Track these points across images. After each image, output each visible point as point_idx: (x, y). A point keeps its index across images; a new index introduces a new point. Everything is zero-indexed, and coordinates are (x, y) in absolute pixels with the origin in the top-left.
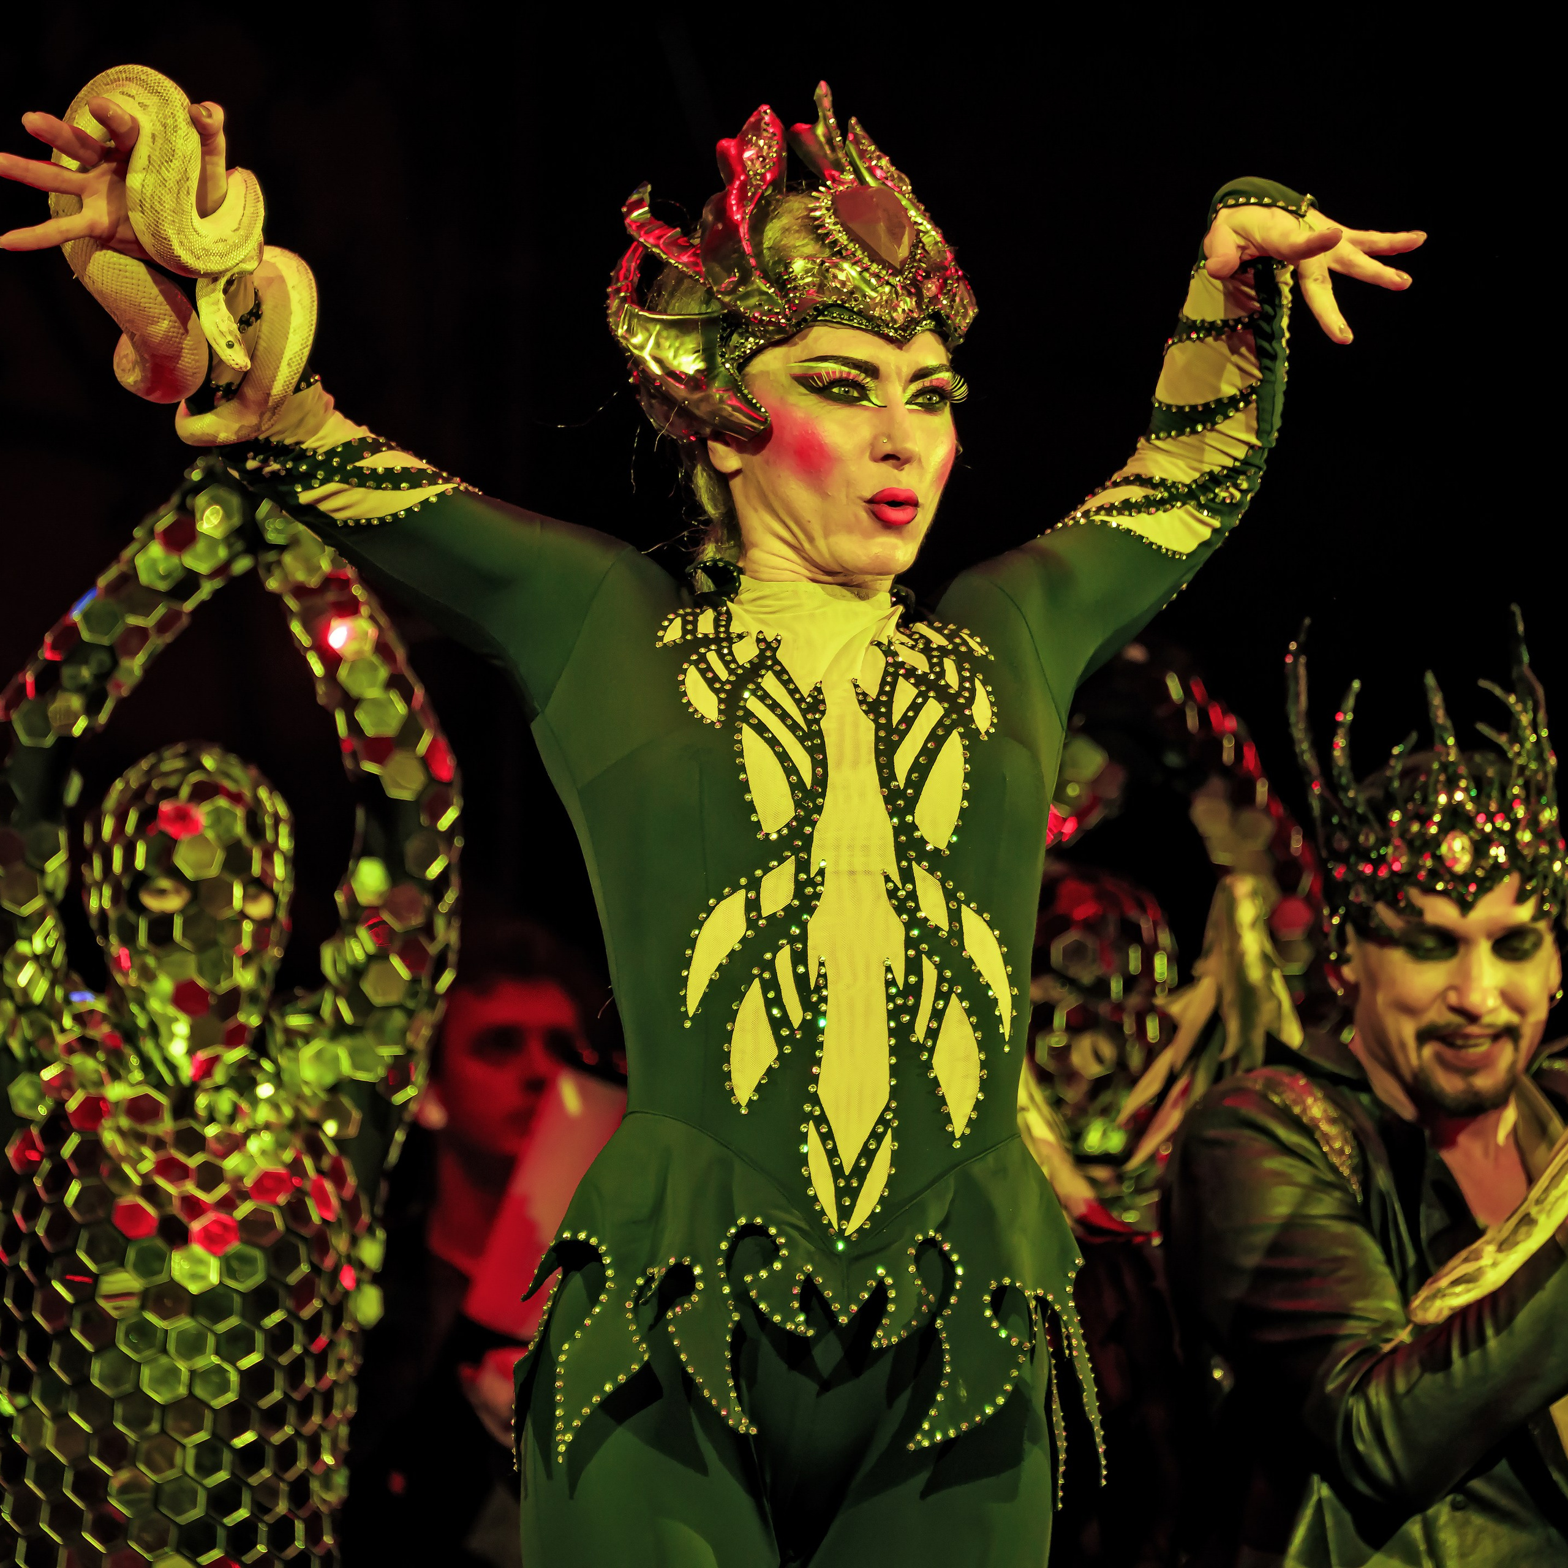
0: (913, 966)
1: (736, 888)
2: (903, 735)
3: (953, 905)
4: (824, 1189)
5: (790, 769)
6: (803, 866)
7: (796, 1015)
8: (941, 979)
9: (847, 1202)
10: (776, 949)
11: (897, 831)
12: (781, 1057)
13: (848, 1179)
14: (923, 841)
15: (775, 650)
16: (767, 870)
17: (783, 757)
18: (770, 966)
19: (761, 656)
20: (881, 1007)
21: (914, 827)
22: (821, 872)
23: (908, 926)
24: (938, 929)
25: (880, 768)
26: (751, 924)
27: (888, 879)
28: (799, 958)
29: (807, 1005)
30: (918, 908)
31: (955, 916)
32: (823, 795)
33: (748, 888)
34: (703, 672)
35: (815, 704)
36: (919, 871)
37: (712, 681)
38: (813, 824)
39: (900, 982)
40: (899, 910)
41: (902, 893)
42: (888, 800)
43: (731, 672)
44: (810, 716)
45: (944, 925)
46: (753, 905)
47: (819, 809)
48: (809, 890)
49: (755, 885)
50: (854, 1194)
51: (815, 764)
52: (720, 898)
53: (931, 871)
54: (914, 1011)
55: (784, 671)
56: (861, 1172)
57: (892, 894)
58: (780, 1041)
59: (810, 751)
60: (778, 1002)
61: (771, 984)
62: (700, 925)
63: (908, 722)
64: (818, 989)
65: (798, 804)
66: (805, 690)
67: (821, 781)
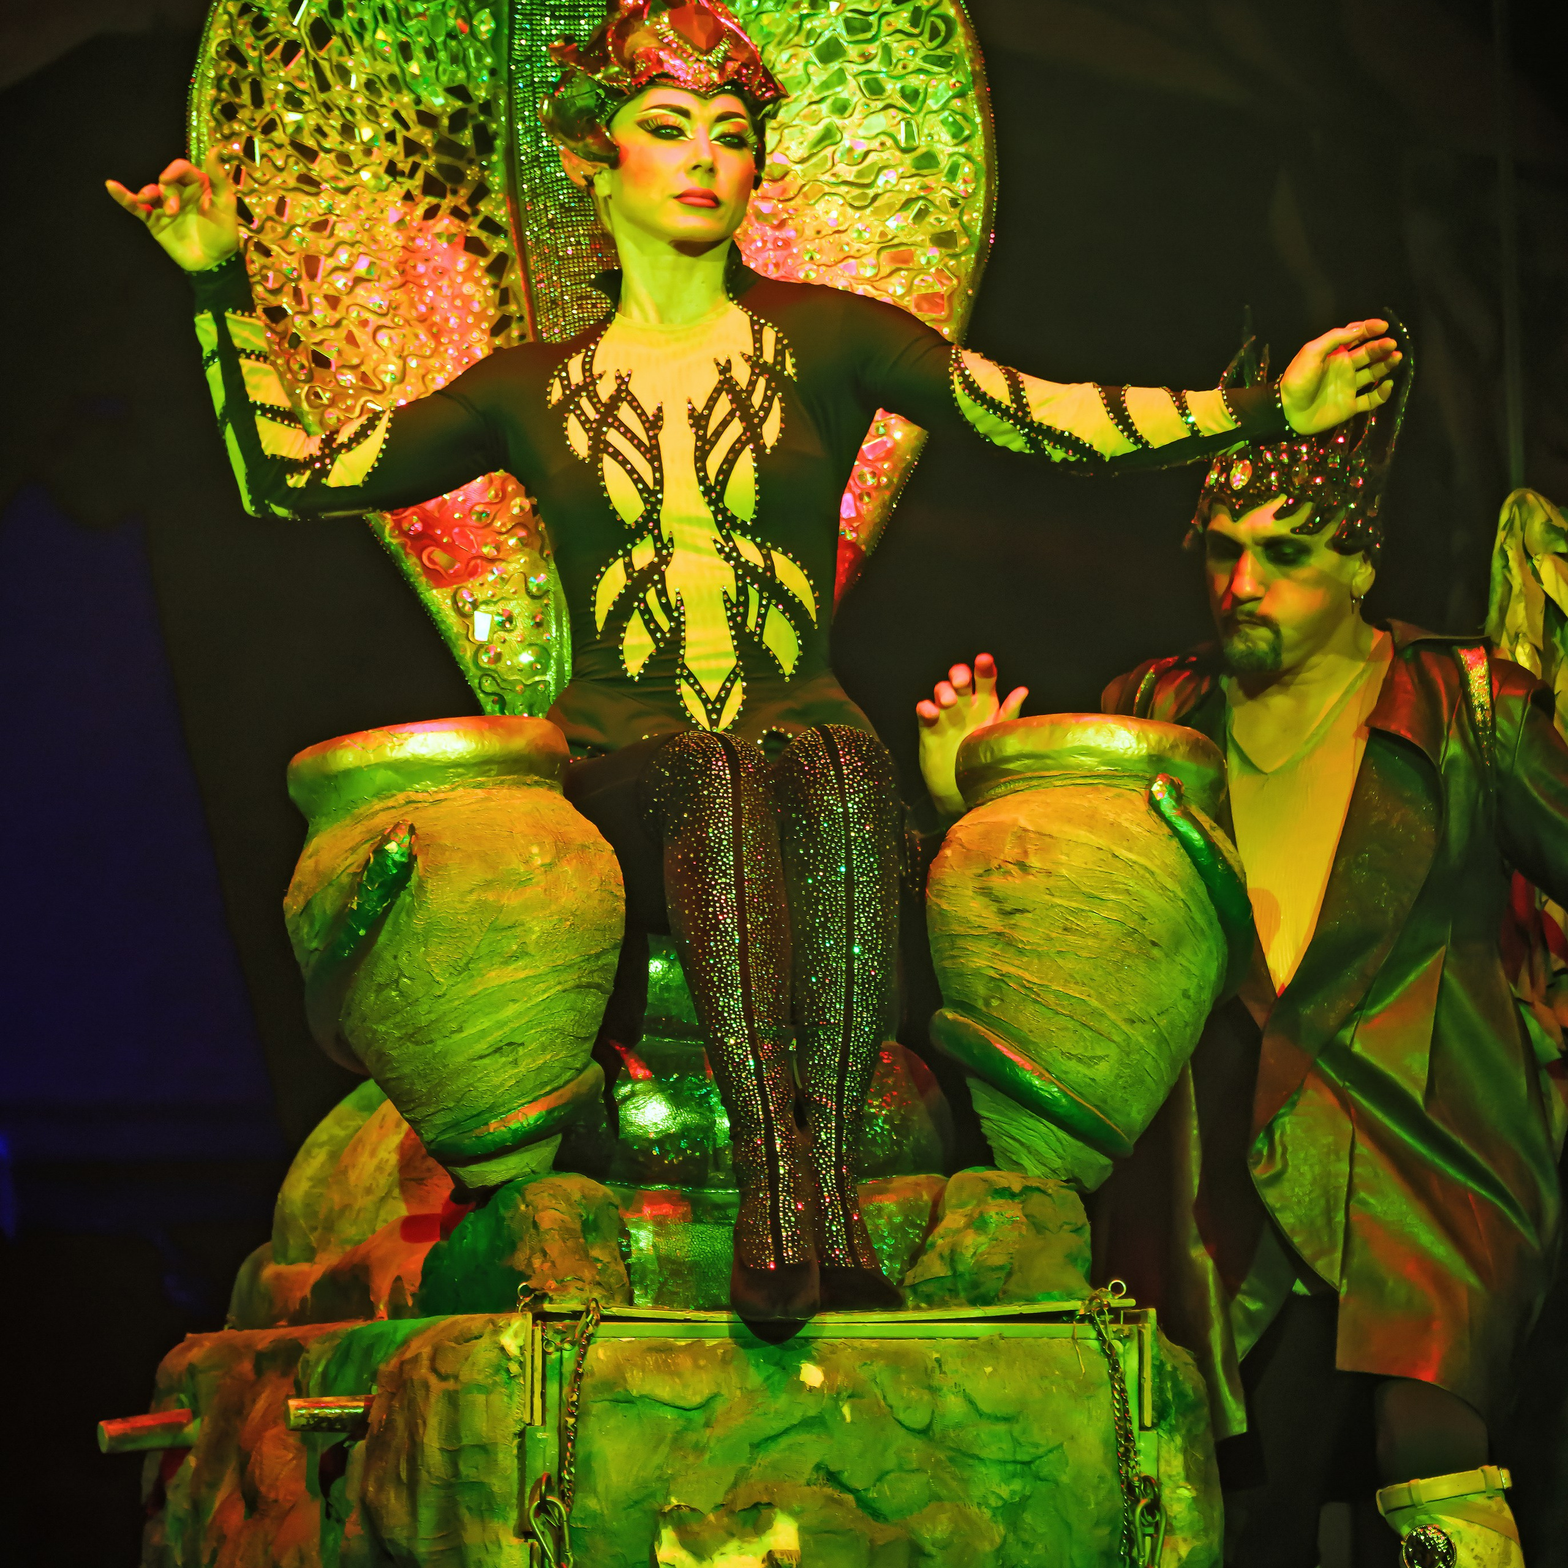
0: (742, 591)
1: (616, 557)
2: (713, 444)
3: (765, 551)
4: (697, 711)
5: (638, 480)
6: (658, 538)
7: (665, 624)
8: (761, 598)
9: (714, 716)
10: (645, 591)
11: (715, 514)
12: (658, 648)
13: (713, 704)
14: (734, 518)
15: (627, 383)
16: (634, 545)
17: (632, 472)
18: (643, 601)
19: (619, 391)
20: (723, 614)
21: (726, 509)
22: (671, 540)
23: (735, 568)
24: (756, 566)
25: (698, 470)
26: (629, 576)
27: (715, 542)
28: (662, 593)
29: (671, 618)
30: (739, 555)
31: (767, 557)
32: (661, 491)
33: (623, 556)
34: (578, 417)
35: (654, 423)
36: (736, 536)
37: (585, 422)
38: (658, 512)
39: (734, 600)
40: (728, 558)
41: (727, 549)
42: (705, 494)
43: (598, 411)
44: (651, 433)
45: (761, 563)
46: (628, 566)
47: (660, 502)
48: (665, 552)
49: (628, 553)
50: (719, 712)
51: (655, 470)
52: (608, 566)
53: (744, 535)
54: (745, 616)
55: (634, 399)
56: (722, 700)
57: (720, 551)
58: (656, 641)
59: (650, 461)
60: (652, 619)
61: (646, 611)
62: (597, 583)
63: (718, 434)
64: (677, 609)
65: (646, 501)
66: (650, 412)
67: (659, 482)
